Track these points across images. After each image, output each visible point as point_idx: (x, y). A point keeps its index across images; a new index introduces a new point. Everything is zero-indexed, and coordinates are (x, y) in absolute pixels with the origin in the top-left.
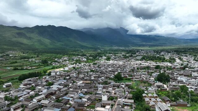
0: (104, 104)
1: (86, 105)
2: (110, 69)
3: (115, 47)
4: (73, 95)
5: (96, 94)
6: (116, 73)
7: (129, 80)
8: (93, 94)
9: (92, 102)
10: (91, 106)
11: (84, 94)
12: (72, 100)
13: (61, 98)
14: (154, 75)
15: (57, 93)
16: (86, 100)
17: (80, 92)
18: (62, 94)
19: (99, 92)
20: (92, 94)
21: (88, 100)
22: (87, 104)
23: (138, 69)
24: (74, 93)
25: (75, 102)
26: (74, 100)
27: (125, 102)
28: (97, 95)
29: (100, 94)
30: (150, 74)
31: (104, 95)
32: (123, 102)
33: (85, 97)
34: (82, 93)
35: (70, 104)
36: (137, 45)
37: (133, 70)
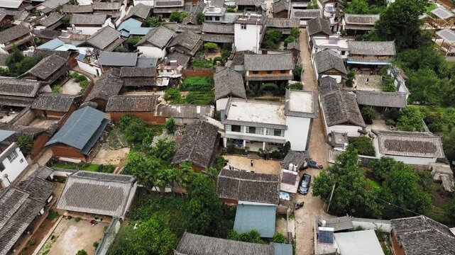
0: (255, 72)
1: (166, 82)
4: (91, 31)
5: (201, 19)
8: (186, 20)
9: (190, 63)
10: (190, 81)
11: (145, 25)
12: (87, 59)
13: (31, 50)
15: (17, 22)
16: (160, 53)
17: (124, 13)
18: (38, 28)
19: (211, 9)
20: (179, 22)
21: (168, 52)
22: (165, 73)
24: (97, 18)
25: (105, 67)
26: (97, 56)
27: (351, 55)
28: (207, 27)
29: (217, 18)
31: (244, 26)
32: (343, 53)
33: (154, 39)
34: (134, 17)
35: (80, 79)
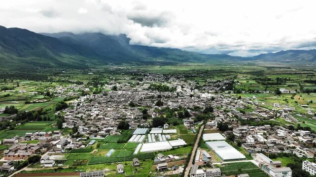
2: (123, 100)
3: (112, 65)
6: (129, 102)
7: (139, 106)
14: (155, 102)
23: (145, 98)
30: (153, 102)
36: (144, 62)
37: (141, 100)
